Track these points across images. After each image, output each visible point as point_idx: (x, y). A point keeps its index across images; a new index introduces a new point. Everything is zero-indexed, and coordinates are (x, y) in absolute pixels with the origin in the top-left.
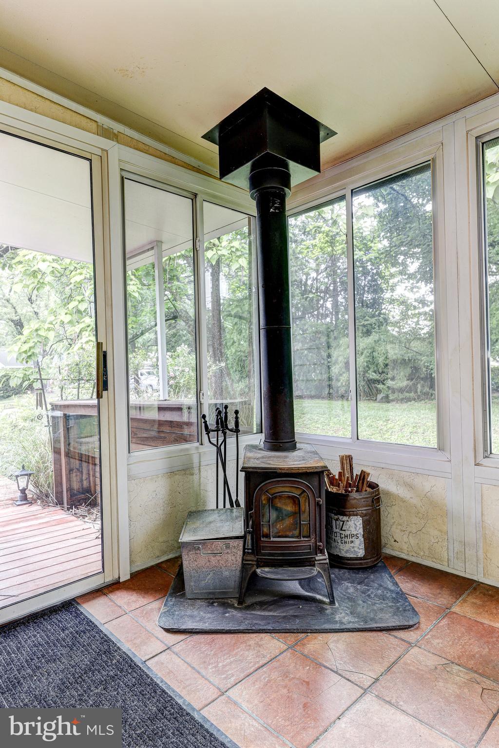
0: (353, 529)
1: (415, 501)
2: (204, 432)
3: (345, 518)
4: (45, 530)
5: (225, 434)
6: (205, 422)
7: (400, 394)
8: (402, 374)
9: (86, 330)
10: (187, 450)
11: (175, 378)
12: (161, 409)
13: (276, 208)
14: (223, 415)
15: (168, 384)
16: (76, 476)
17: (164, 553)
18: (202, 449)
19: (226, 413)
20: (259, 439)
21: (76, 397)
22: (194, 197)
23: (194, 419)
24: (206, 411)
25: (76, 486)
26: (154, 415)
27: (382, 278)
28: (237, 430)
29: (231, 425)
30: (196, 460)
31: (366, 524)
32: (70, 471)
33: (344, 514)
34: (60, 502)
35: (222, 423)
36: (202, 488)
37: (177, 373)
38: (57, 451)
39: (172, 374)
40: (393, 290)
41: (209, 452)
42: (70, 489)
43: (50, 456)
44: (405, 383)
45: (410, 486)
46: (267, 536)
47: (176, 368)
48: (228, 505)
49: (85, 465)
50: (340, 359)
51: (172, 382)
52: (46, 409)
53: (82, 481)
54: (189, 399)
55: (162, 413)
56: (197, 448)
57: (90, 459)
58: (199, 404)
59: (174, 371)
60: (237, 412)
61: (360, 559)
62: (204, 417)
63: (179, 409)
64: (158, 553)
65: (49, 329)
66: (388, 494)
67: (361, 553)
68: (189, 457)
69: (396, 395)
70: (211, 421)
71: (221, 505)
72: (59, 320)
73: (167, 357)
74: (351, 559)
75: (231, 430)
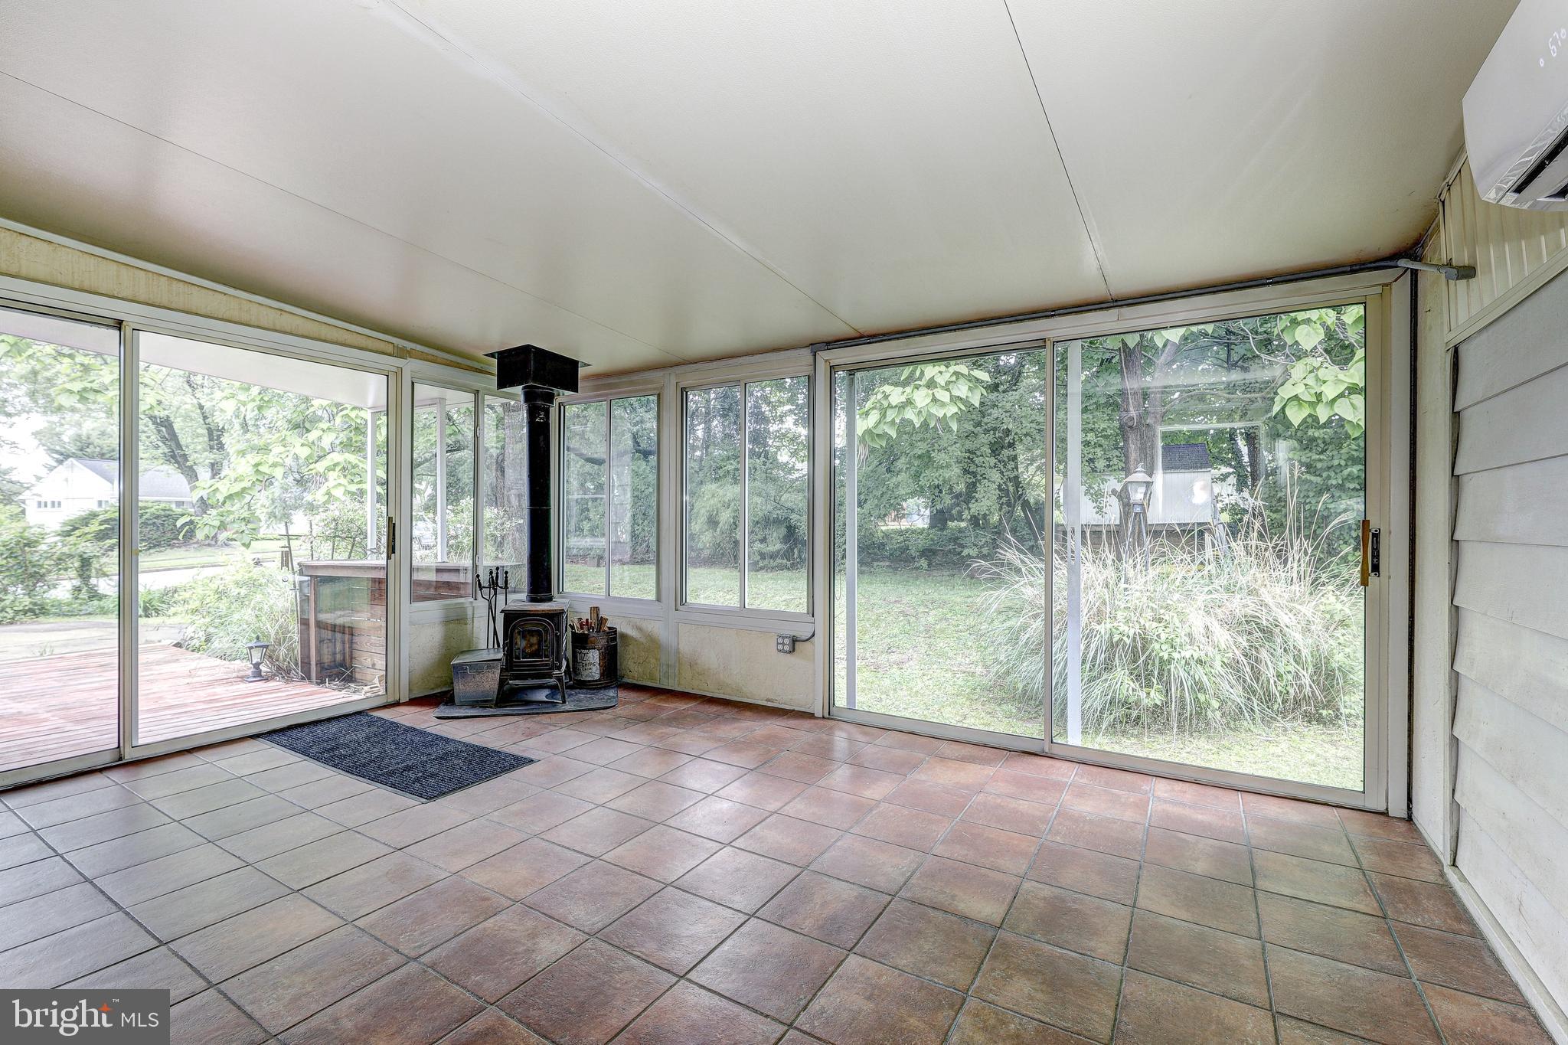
0: (591, 659)
1: (643, 640)
2: (478, 589)
3: (586, 651)
4: (296, 699)
5: (495, 590)
6: (479, 581)
7: (771, 561)
8: (775, 534)
9: (334, 470)
10: (462, 603)
11: (456, 537)
12: (439, 570)
13: (541, 419)
14: (494, 575)
15: (448, 542)
16: (328, 647)
17: (438, 686)
18: (476, 603)
19: (497, 573)
20: (524, 596)
21: (330, 557)
22: (477, 392)
23: (470, 580)
24: (480, 572)
25: (327, 659)
26: (432, 577)
27: (769, 403)
28: (506, 587)
29: (501, 583)
30: (469, 613)
31: (603, 657)
32: (320, 641)
33: (585, 648)
34: (307, 676)
35: (494, 584)
36: (475, 635)
37: (459, 532)
38: (305, 623)
39: (452, 533)
40: (782, 421)
41: (482, 605)
42: (319, 663)
43: (294, 627)
44: (778, 546)
45: (640, 629)
46: (518, 657)
47: (459, 526)
48: (496, 646)
49: (338, 636)
50: (703, 511)
51: (452, 542)
52: (293, 569)
53: (334, 654)
54: (467, 562)
55: (440, 574)
56: (471, 602)
57: (347, 629)
58: (475, 567)
59: (456, 530)
60: (506, 573)
61: (596, 681)
62: (478, 576)
63: (457, 570)
64: (433, 686)
65: (274, 465)
66: (624, 636)
67: (597, 677)
68: (464, 609)
69: (766, 562)
70: (485, 580)
71: (491, 646)
72: (292, 453)
73: (448, 511)
74: (589, 681)
75: (501, 588)
